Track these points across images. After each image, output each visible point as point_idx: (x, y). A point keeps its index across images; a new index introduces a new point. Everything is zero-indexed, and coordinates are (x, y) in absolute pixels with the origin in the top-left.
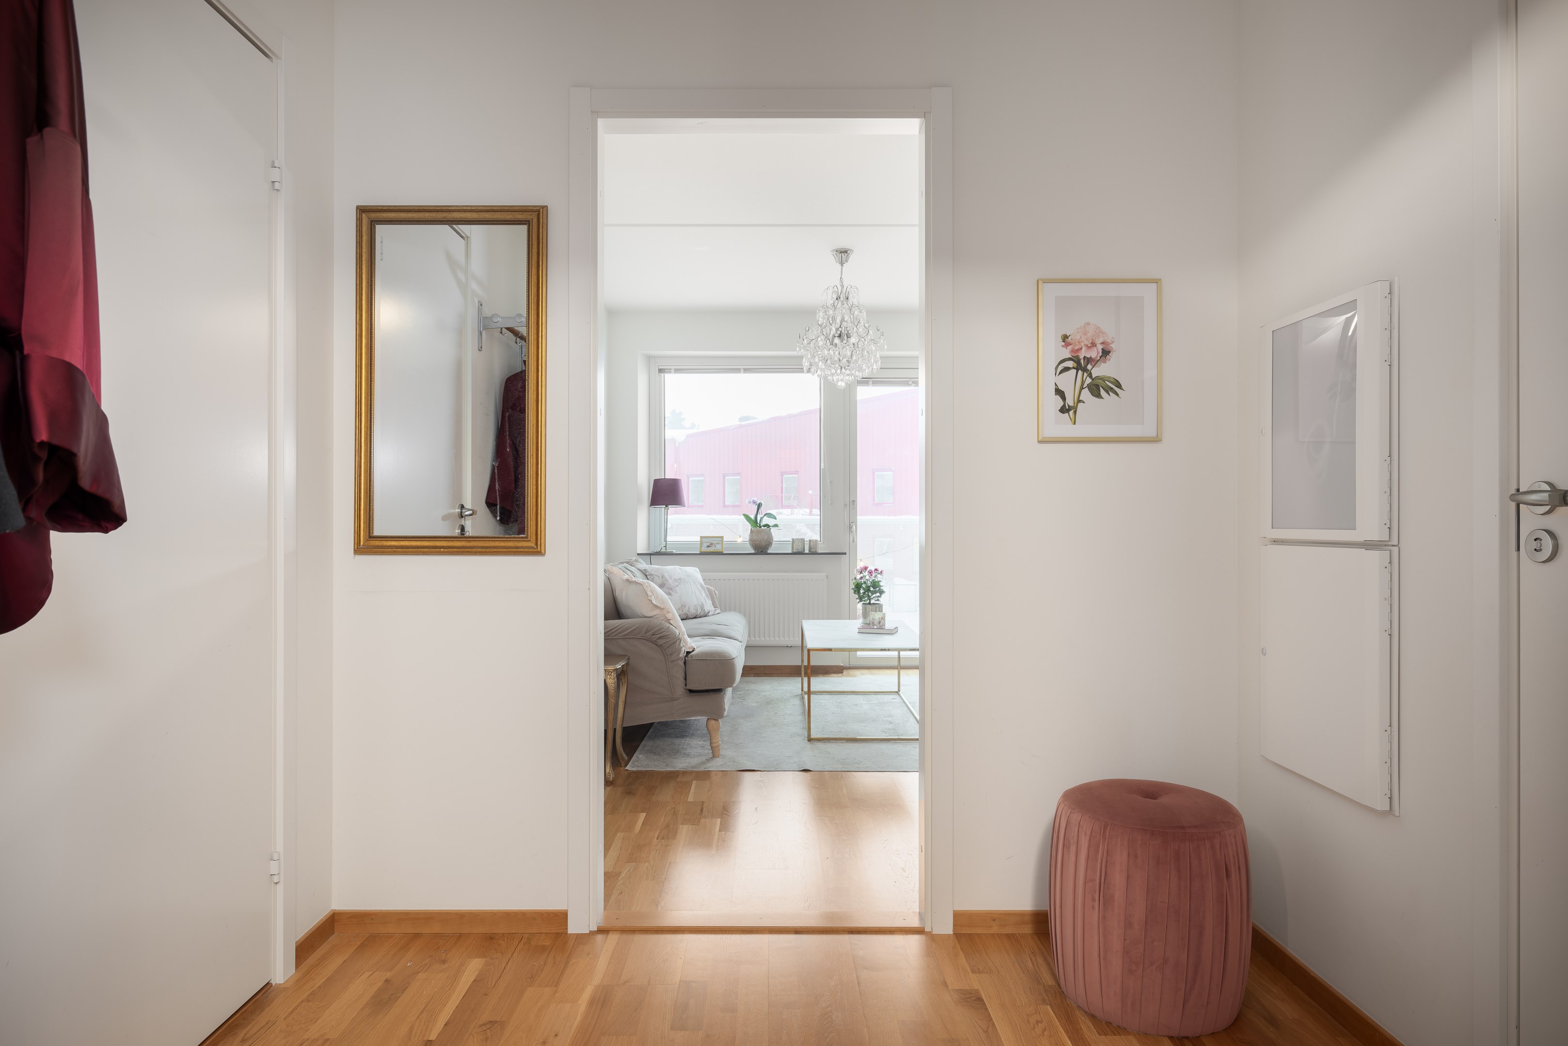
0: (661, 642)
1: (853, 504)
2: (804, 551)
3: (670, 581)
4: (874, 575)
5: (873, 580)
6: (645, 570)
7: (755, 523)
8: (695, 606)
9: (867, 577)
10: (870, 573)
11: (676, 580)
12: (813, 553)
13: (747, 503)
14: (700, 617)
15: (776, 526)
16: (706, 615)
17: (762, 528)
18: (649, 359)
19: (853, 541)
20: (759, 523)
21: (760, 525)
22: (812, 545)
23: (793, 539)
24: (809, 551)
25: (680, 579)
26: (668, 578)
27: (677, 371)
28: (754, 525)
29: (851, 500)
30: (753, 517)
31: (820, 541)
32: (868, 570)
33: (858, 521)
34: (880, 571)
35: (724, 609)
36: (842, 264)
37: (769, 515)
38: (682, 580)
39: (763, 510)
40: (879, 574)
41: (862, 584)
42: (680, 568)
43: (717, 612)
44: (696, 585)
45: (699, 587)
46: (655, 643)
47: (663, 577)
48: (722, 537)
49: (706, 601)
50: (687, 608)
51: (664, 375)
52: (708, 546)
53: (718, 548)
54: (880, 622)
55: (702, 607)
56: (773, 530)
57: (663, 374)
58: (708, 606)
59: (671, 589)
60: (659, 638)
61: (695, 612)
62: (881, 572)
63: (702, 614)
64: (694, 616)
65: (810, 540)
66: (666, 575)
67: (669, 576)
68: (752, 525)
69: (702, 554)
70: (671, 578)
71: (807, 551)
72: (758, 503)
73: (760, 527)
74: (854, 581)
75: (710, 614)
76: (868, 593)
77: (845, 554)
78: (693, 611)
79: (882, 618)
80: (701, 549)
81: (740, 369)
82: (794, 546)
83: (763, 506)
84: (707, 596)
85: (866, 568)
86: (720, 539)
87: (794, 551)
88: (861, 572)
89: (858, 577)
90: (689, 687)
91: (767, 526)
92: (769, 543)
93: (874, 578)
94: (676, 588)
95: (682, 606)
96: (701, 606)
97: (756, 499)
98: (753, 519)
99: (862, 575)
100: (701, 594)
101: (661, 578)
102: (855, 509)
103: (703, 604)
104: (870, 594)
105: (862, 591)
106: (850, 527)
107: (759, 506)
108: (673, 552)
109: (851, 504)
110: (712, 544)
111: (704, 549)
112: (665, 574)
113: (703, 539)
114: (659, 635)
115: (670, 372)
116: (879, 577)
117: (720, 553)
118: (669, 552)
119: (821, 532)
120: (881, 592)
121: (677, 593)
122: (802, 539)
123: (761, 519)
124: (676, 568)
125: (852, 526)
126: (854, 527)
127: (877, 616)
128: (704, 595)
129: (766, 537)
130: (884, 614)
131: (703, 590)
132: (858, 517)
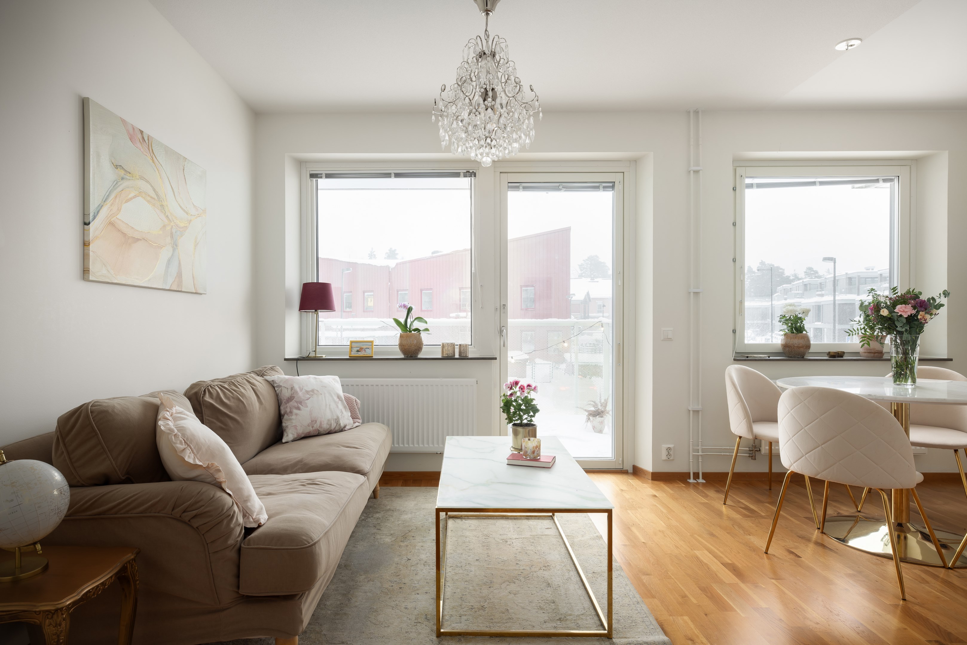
0: (196, 523)
1: (504, 308)
2: (454, 355)
3: (300, 394)
4: (526, 391)
5: (526, 396)
6: (273, 381)
7: (404, 327)
8: (328, 420)
9: (518, 394)
10: (522, 389)
11: (307, 392)
12: (463, 357)
13: (398, 307)
14: (336, 432)
15: (427, 330)
16: (342, 430)
17: (413, 332)
18: (300, 163)
19: (504, 346)
20: (408, 327)
21: (410, 329)
22: (462, 349)
23: (443, 344)
24: (460, 355)
25: (313, 391)
26: (298, 390)
27: (328, 176)
28: (404, 329)
29: (502, 304)
30: (402, 321)
31: (471, 345)
32: (519, 385)
33: (508, 323)
34: (533, 387)
35: (366, 420)
36: (487, 12)
37: (419, 319)
38: (315, 392)
39: (414, 314)
40: (532, 390)
41: (512, 401)
42: (315, 378)
43: (357, 424)
44: (332, 396)
45: (336, 398)
46: (188, 523)
47: (292, 388)
48: (372, 342)
49: (342, 413)
50: (318, 423)
51: (317, 181)
52: (358, 351)
53: (368, 353)
54: (534, 452)
55: (337, 421)
56: (423, 335)
57: (315, 179)
58: (346, 419)
59: (301, 403)
60: (195, 517)
61: (328, 427)
62: (535, 388)
63: (337, 429)
64: (327, 432)
65: (460, 345)
66: (296, 387)
67: (300, 388)
68: (402, 330)
69: (352, 359)
70: (301, 390)
71: (457, 356)
72: (409, 307)
73: (410, 331)
74: (503, 398)
75: (348, 427)
76: (519, 412)
77: (496, 359)
78: (325, 427)
79: (537, 447)
80: (350, 354)
81: (390, 174)
82: (444, 351)
83: (413, 310)
84: (345, 407)
85: (517, 383)
86: (370, 344)
87: (444, 355)
88: (511, 388)
89: (509, 393)
90: (242, 592)
91: (417, 330)
92: (419, 347)
93: (526, 395)
94: (306, 401)
95: (312, 421)
96: (336, 419)
97: (406, 303)
98: (403, 323)
99: (512, 391)
100: (337, 407)
101: (289, 390)
102: (506, 313)
103: (338, 418)
104: (522, 413)
105: (512, 410)
106: (501, 332)
107: (410, 310)
108: (322, 357)
109: (502, 308)
110: (361, 349)
111: (354, 354)
112: (294, 385)
113: (353, 344)
114: (195, 512)
115: (321, 177)
116: (532, 395)
117: (369, 358)
118: (318, 357)
119: (472, 336)
120: (536, 410)
121: (307, 407)
122: (452, 343)
123: (412, 323)
124: (310, 377)
125: (503, 330)
126: (505, 330)
127: (530, 444)
128: (340, 406)
129: (415, 342)
130: (539, 442)
131: (340, 402)
132: (509, 320)
